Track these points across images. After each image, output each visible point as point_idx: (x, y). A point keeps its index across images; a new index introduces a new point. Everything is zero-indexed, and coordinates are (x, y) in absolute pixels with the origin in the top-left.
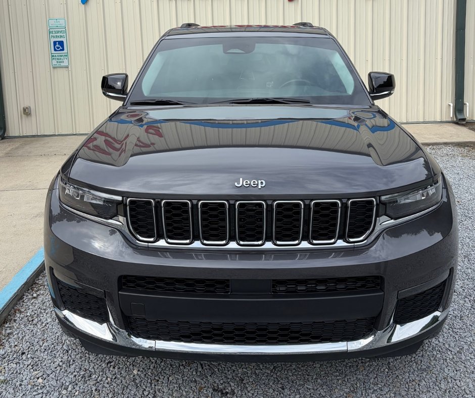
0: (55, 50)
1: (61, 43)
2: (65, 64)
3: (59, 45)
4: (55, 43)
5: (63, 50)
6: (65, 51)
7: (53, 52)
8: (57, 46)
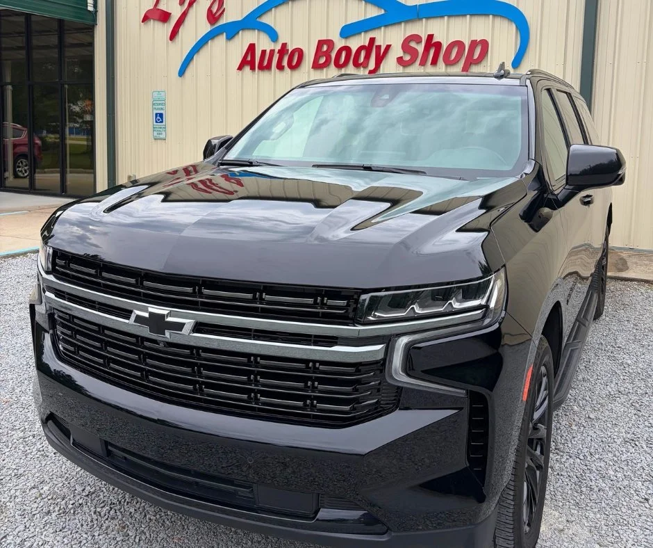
0: (156, 122)
1: (161, 115)
2: (163, 136)
3: (160, 117)
4: (156, 114)
5: (162, 122)
6: (164, 123)
7: (155, 123)
8: (158, 118)
